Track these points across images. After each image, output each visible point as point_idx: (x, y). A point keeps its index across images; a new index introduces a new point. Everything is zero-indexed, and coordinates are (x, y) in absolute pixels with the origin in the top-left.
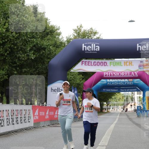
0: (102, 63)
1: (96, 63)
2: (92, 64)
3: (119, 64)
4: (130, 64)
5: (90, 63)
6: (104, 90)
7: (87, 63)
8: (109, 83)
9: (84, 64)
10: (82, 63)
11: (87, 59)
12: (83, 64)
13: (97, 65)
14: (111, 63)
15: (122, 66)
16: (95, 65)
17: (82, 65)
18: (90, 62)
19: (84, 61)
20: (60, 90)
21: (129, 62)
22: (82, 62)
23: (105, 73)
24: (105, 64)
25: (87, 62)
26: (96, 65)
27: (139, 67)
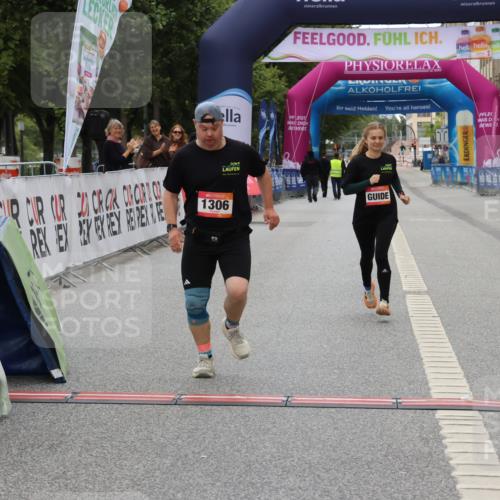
0: (351, 38)
1: (336, 38)
2: (325, 40)
3: (400, 39)
4: (431, 37)
5: (318, 37)
6: (338, 108)
7: (309, 36)
8: (354, 88)
9: (299, 42)
10: (296, 38)
11: (308, 24)
12: (298, 40)
13: (339, 43)
14: (379, 37)
15: (409, 43)
16: (331, 42)
17: (295, 42)
18: (316, 34)
19: (299, 33)
20: (234, 117)
21: (430, 33)
22: (296, 33)
23: (349, 64)
24: (362, 41)
25: (308, 34)
26: (334, 44)
27: (458, 48)
